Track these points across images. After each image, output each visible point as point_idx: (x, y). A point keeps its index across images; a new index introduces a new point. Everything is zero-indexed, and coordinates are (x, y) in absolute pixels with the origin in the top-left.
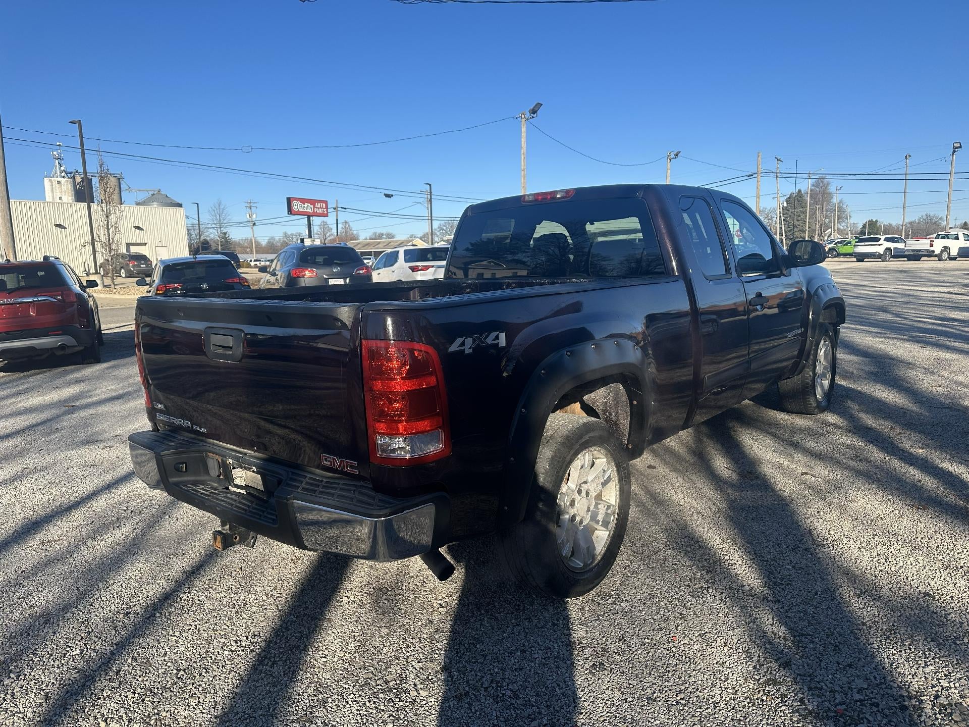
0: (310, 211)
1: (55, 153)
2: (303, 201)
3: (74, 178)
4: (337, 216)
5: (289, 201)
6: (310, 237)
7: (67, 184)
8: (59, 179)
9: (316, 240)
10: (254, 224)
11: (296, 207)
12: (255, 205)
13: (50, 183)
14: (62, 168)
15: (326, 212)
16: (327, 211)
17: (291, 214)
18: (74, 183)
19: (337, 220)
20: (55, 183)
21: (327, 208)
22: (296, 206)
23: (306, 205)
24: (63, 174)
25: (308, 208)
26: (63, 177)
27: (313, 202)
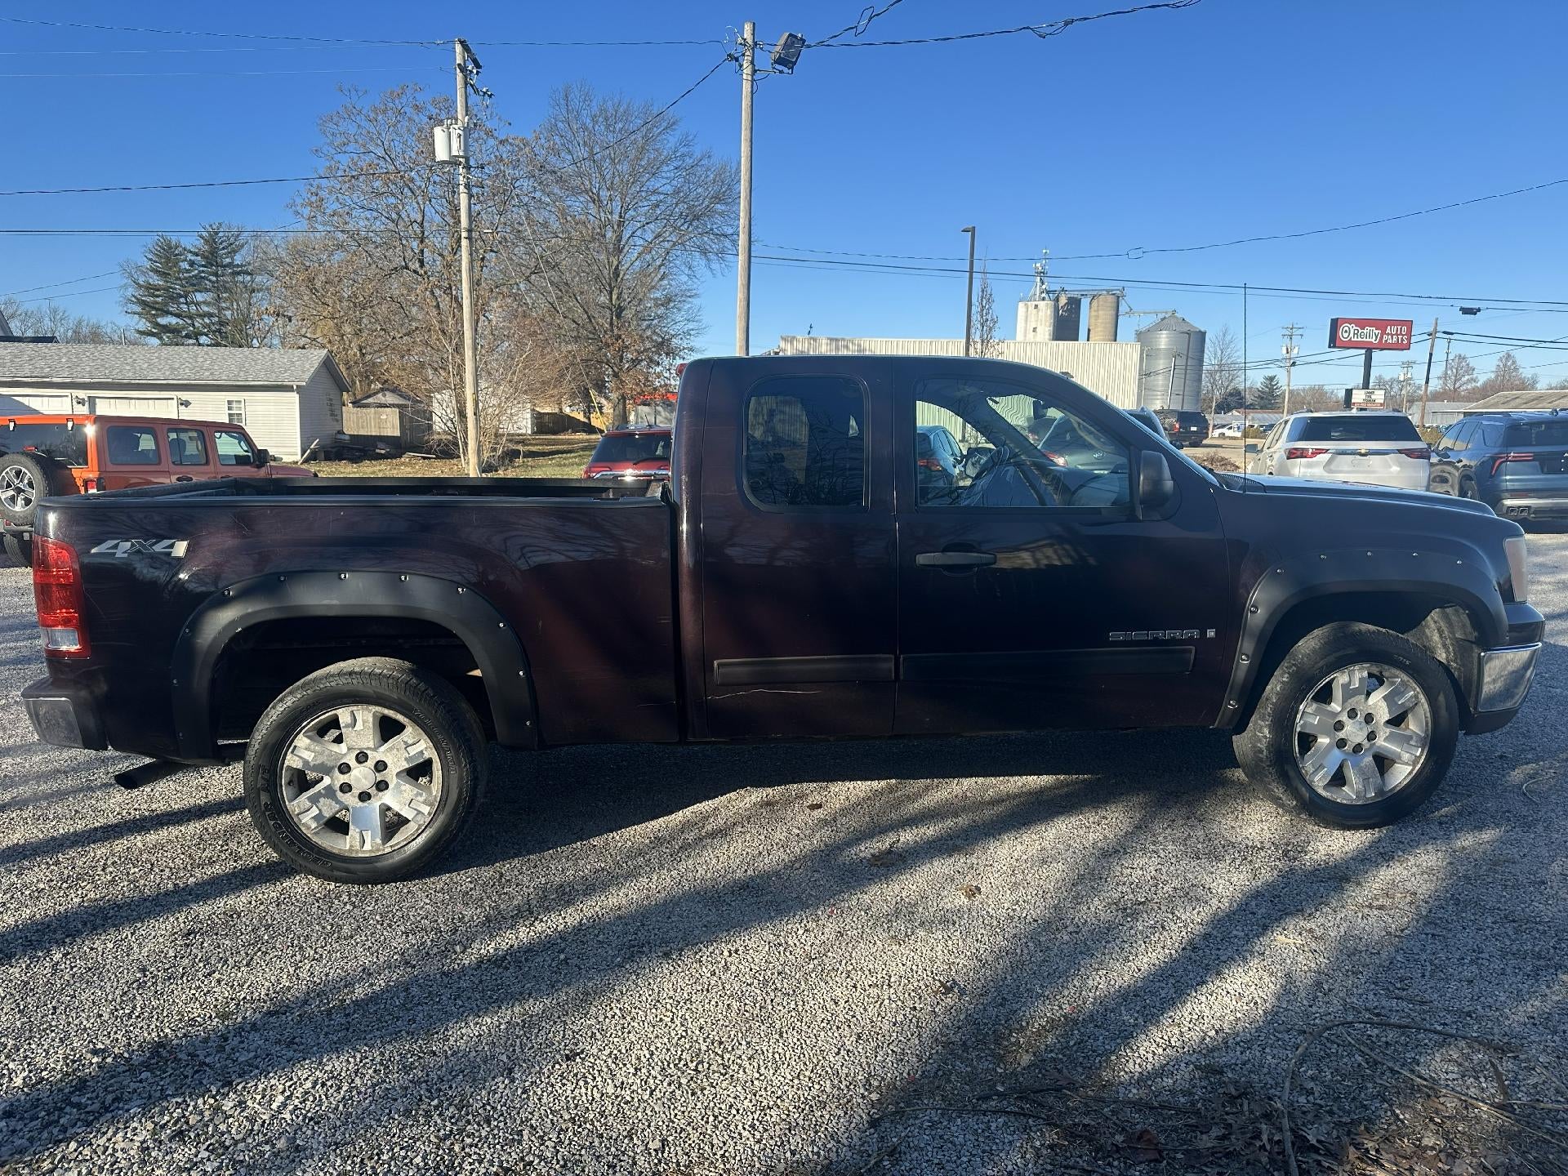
0: (1373, 340)
1: (1038, 265)
2: (1362, 323)
3: (1057, 300)
4: (1432, 346)
5: (1335, 324)
6: (1366, 385)
7: (1046, 310)
8: (1036, 303)
9: (1376, 392)
10: (1294, 364)
11: (1346, 335)
12: (1300, 332)
13: (1024, 310)
14: (1044, 287)
15: (1405, 342)
16: (1409, 339)
17: (1334, 347)
18: (1056, 309)
19: (1431, 355)
20: (1032, 308)
21: (1409, 334)
22: (1347, 333)
23: (1367, 330)
24: (1043, 295)
25: (1371, 335)
26: (1044, 299)
27: (1383, 325)
